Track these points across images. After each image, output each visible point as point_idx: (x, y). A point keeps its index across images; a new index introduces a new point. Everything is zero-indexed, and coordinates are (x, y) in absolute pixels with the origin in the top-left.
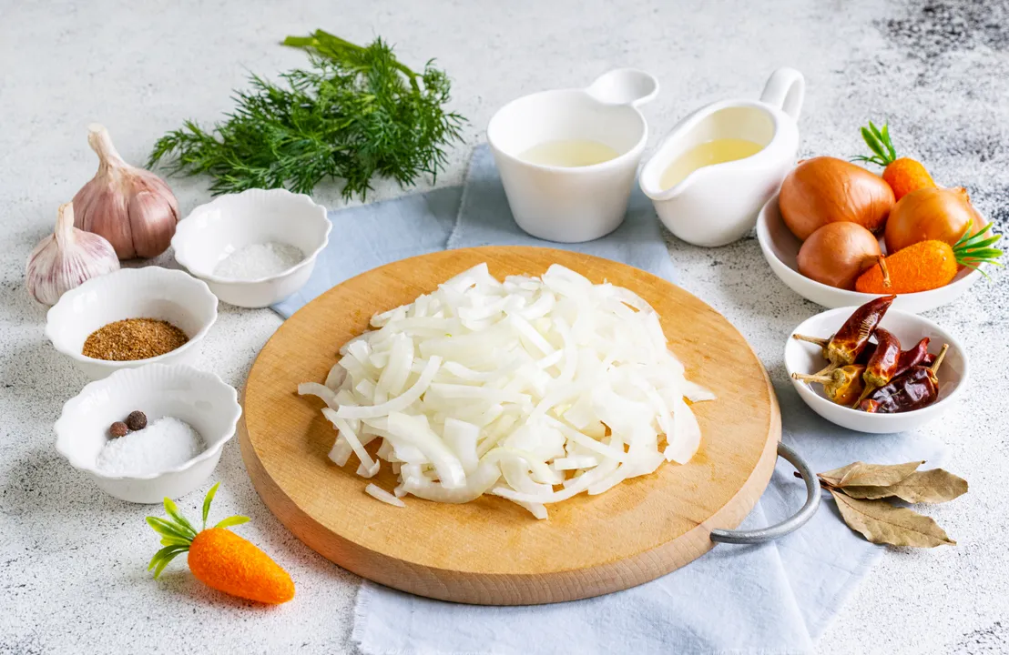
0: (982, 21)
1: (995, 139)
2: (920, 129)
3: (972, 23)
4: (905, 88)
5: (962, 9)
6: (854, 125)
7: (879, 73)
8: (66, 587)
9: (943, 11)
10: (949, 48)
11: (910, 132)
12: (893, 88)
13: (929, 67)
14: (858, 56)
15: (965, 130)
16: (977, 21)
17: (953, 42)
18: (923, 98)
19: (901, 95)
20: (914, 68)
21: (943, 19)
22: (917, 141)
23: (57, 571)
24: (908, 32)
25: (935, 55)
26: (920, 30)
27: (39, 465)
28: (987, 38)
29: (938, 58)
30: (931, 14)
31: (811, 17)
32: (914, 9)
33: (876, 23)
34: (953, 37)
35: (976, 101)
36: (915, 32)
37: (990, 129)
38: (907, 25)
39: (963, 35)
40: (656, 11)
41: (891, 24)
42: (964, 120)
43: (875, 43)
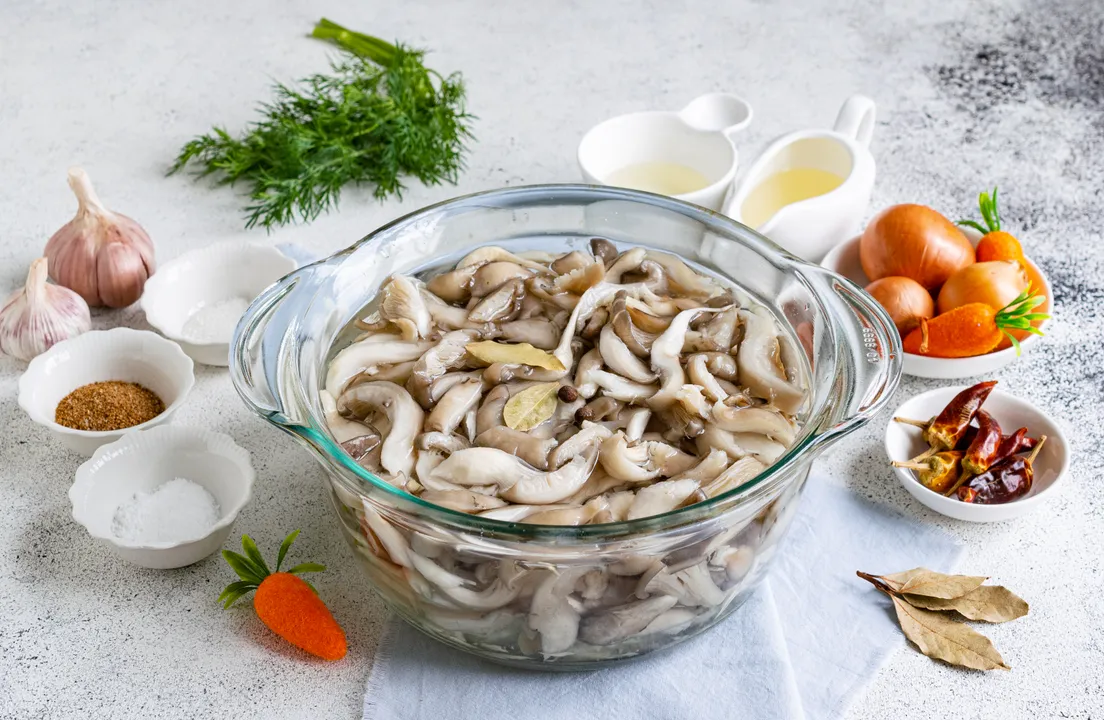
0: (1037, 71)
1: (1040, 206)
2: (963, 191)
3: (1026, 73)
4: (951, 145)
5: (1017, 56)
6: (896, 184)
7: (925, 126)
8: (77, 661)
9: (997, 58)
10: (1000, 100)
11: (953, 195)
12: (939, 144)
13: (978, 121)
14: (906, 106)
15: (1010, 195)
16: (1031, 72)
17: (1004, 93)
18: (969, 156)
19: (947, 152)
20: (962, 122)
21: (996, 67)
22: (959, 205)
23: (69, 643)
24: (959, 81)
25: (985, 108)
26: (971, 79)
27: (52, 529)
28: (1040, 91)
29: (988, 111)
30: (984, 61)
31: (860, 60)
32: (968, 55)
33: (927, 69)
34: (1005, 89)
35: (1023, 163)
36: (966, 81)
37: (1035, 194)
38: (958, 73)
39: (1016, 86)
40: (700, 46)
41: (942, 71)
42: (1009, 183)
43: (923, 92)
